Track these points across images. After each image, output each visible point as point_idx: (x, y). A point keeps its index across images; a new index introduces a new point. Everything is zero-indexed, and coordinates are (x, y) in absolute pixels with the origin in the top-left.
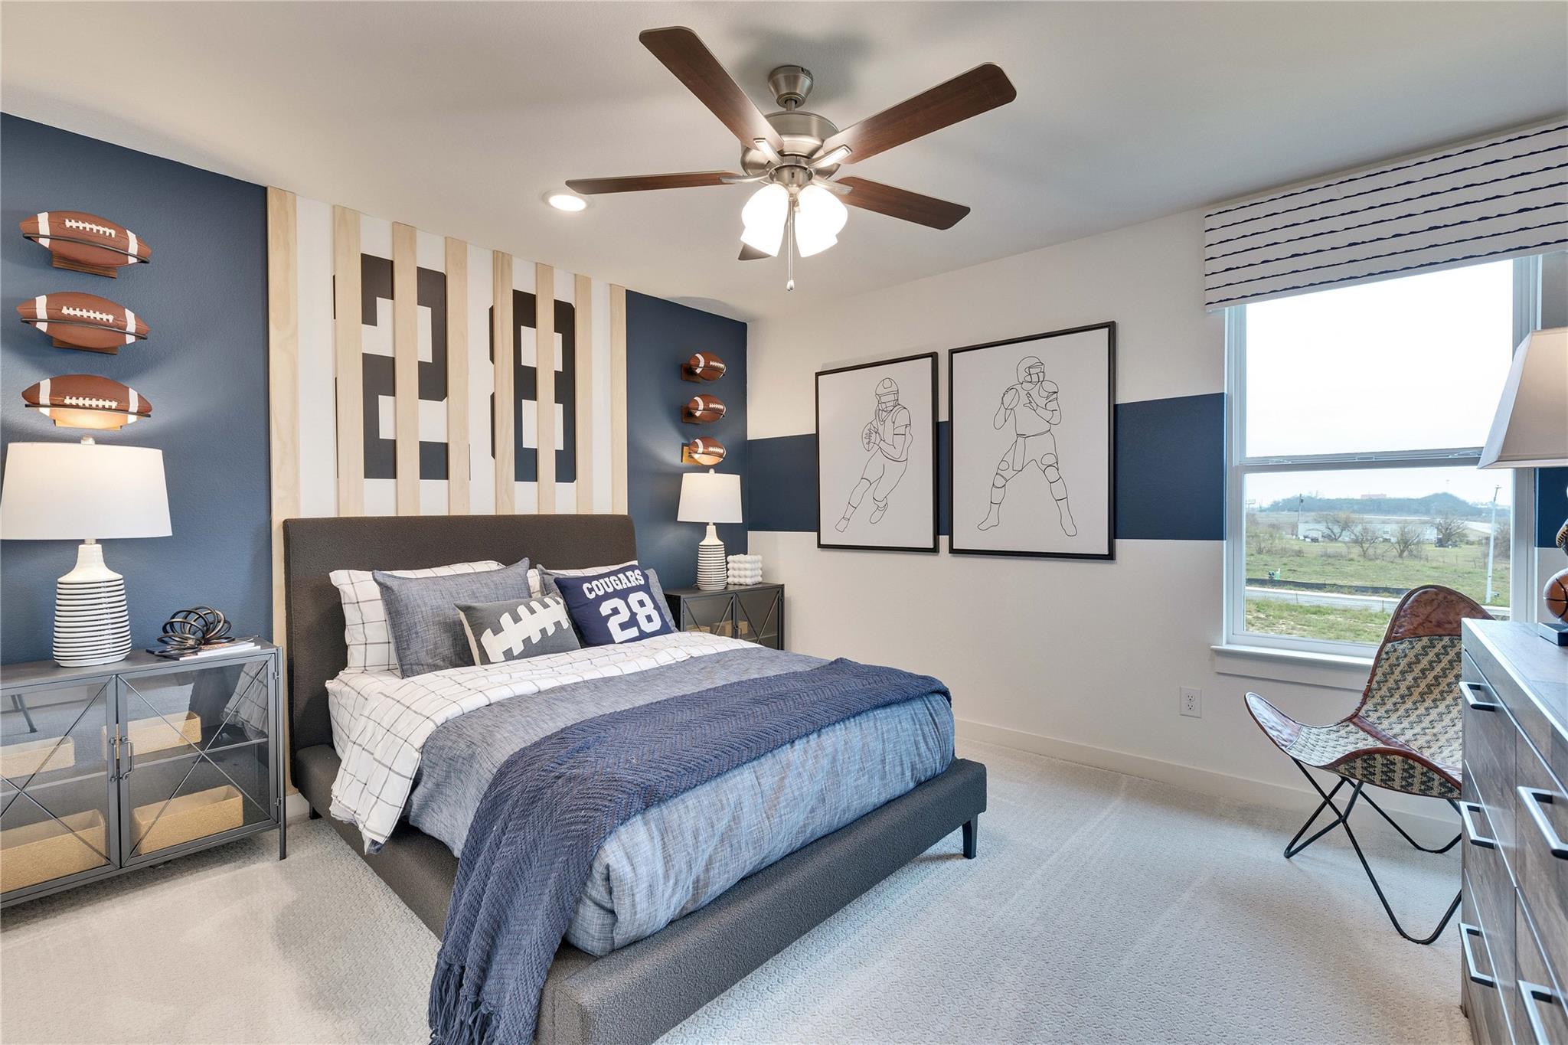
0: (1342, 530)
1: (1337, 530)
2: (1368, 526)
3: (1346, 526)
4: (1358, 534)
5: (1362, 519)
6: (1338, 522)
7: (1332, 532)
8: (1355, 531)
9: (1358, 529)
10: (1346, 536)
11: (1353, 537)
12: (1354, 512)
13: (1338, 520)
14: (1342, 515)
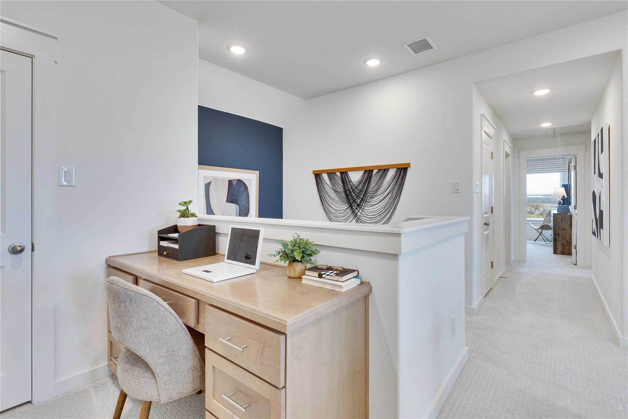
0: (535, 210)
1: (533, 210)
2: (545, 208)
3: (537, 208)
4: (541, 211)
5: (543, 206)
6: (534, 207)
7: (532, 211)
8: (540, 210)
9: (541, 209)
10: (537, 212)
11: (540, 212)
12: (540, 203)
13: (534, 206)
14: (535, 204)
